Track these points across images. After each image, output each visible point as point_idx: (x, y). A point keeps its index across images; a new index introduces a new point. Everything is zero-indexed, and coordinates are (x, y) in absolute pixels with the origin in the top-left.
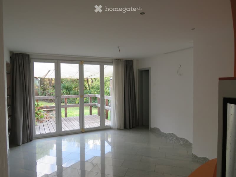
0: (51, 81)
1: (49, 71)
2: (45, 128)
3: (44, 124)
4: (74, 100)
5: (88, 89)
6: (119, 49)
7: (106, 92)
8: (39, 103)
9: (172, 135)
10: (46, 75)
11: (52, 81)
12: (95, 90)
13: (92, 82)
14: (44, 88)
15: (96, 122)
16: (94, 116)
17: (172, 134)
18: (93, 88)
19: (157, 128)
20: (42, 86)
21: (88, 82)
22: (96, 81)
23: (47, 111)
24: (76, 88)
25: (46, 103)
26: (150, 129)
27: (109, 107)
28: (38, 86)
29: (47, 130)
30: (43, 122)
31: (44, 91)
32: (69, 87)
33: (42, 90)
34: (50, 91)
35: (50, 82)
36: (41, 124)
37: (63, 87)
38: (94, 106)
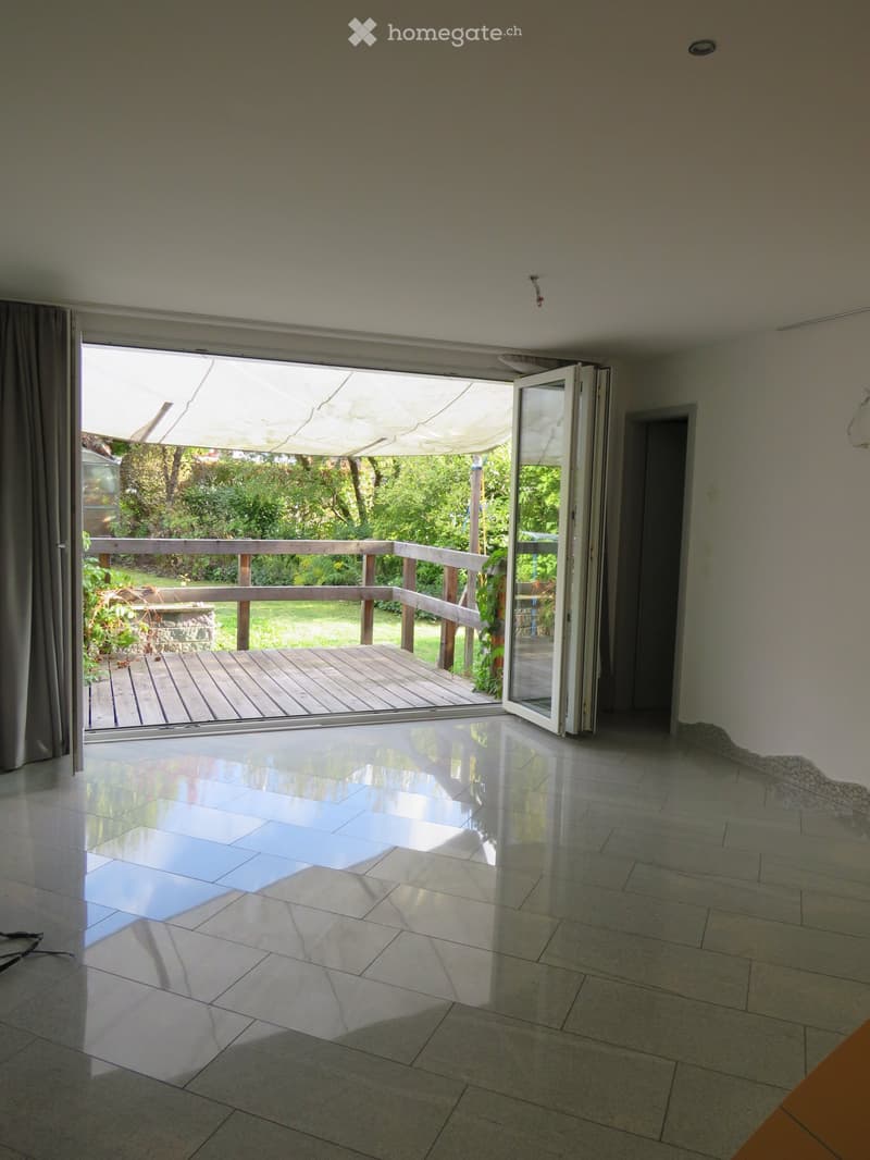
0: (175, 474)
1: (167, 406)
2: (141, 693)
3: (137, 675)
4: (284, 571)
5: (355, 515)
6: (538, 292)
7: (448, 537)
8: (111, 574)
9: (790, 764)
10: (150, 429)
11: (181, 472)
12: (389, 523)
13: (377, 484)
14: (140, 504)
15: (393, 681)
16: (383, 651)
17: (797, 759)
18: (379, 510)
19: (712, 726)
20: (132, 495)
21: (356, 482)
22: (396, 476)
23: (152, 613)
24: (294, 511)
25: (145, 577)
26: (674, 729)
27: (459, 606)
28: (111, 495)
29: (146, 703)
30: (131, 664)
31: (137, 518)
32: (262, 503)
33: (130, 514)
34: (169, 521)
35: (170, 474)
36: (121, 677)
37: (232, 501)
38: (381, 606)
